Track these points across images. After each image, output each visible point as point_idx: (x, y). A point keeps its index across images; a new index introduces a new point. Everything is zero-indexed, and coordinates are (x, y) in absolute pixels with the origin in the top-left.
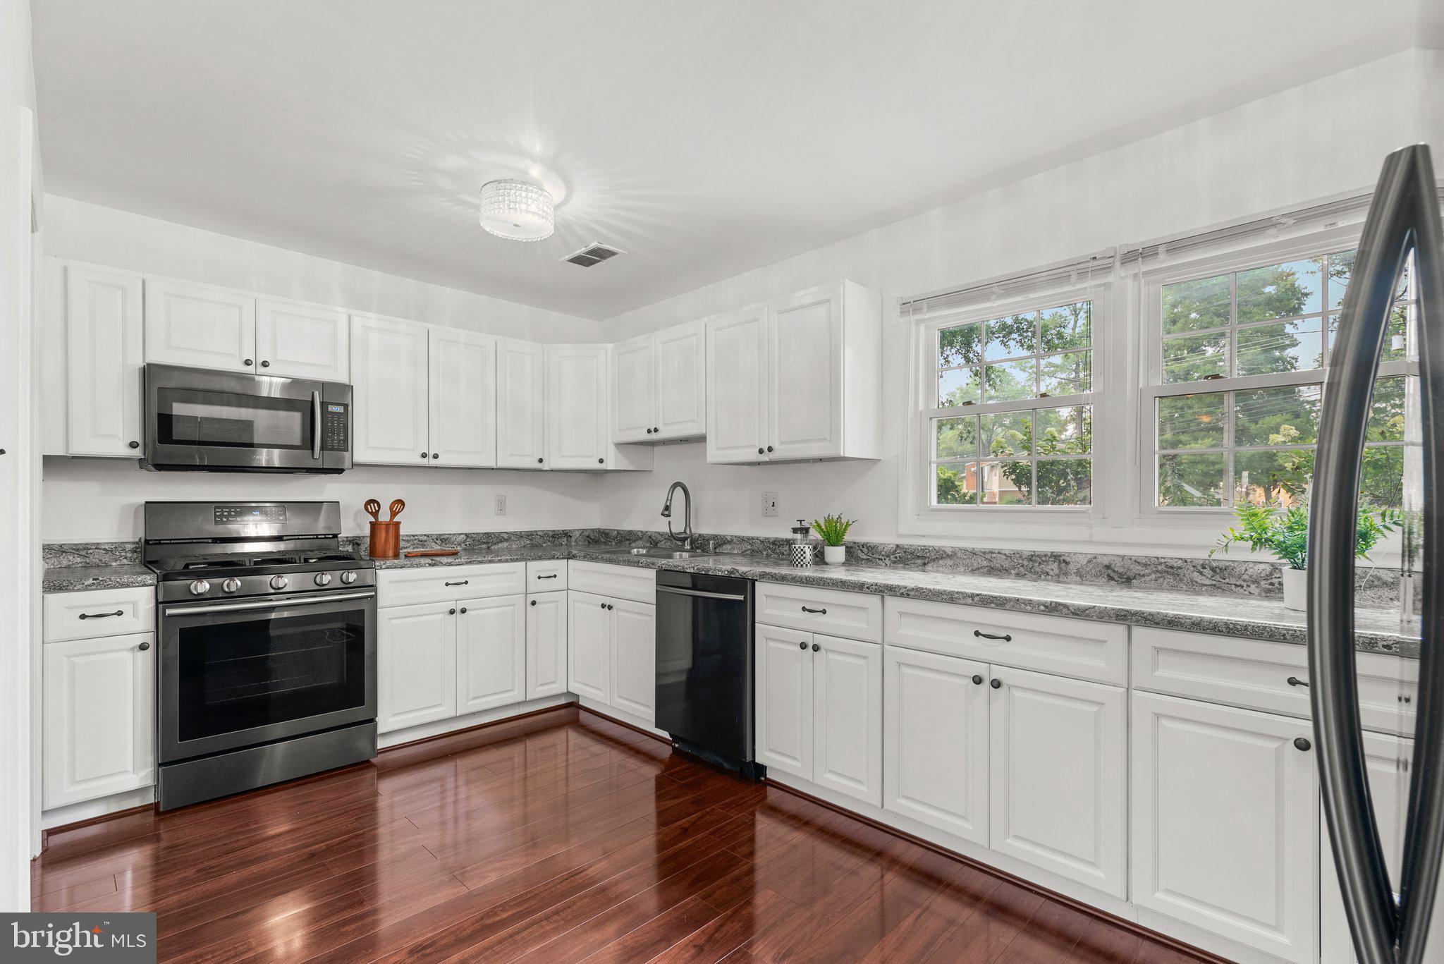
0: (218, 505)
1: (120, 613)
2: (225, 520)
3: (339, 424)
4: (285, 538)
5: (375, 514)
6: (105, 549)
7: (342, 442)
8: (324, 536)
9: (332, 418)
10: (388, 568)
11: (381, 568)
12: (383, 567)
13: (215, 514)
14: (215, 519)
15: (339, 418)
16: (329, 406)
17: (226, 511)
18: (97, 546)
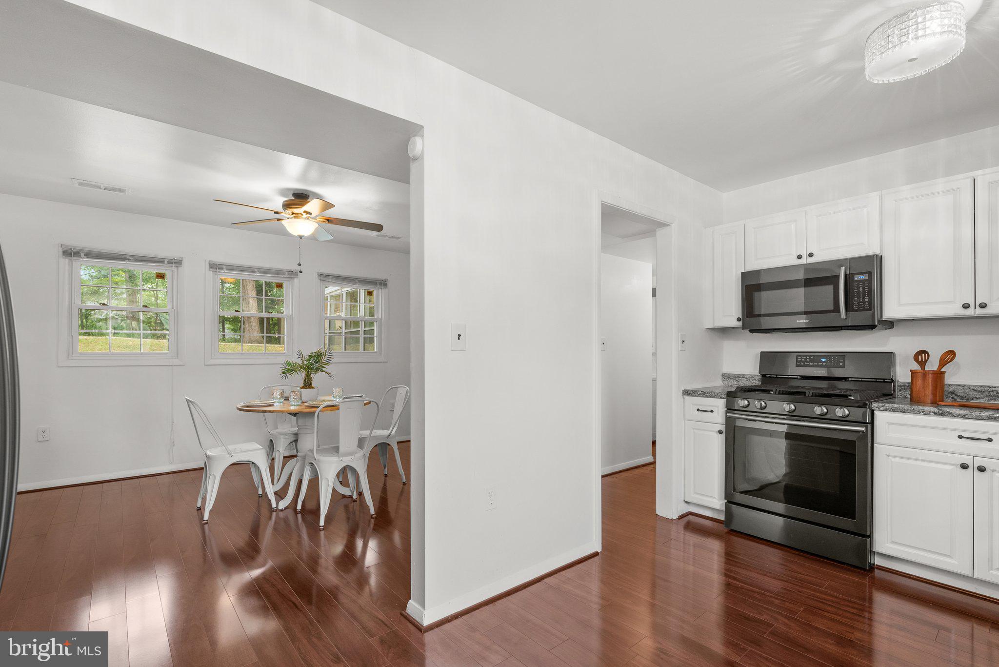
0: (799, 354)
1: (712, 411)
2: (802, 364)
3: (864, 289)
4: (850, 379)
5: (922, 364)
6: (746, 378)
7: (867, 303)
8: (883, 380)
9: (858, 285)
10: (885, 411)
11: (879, 410)
12: (881, 409)
13: (797, 360)
14: (797, 363)
15: (864, 284)
16: (855, 276)
17: (803, 358)
18: (743, 376)
